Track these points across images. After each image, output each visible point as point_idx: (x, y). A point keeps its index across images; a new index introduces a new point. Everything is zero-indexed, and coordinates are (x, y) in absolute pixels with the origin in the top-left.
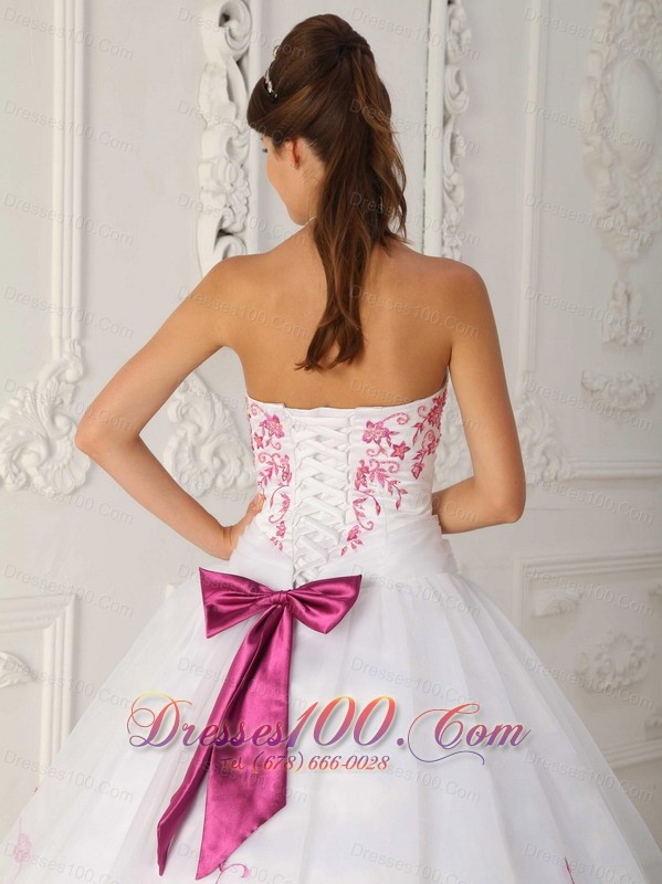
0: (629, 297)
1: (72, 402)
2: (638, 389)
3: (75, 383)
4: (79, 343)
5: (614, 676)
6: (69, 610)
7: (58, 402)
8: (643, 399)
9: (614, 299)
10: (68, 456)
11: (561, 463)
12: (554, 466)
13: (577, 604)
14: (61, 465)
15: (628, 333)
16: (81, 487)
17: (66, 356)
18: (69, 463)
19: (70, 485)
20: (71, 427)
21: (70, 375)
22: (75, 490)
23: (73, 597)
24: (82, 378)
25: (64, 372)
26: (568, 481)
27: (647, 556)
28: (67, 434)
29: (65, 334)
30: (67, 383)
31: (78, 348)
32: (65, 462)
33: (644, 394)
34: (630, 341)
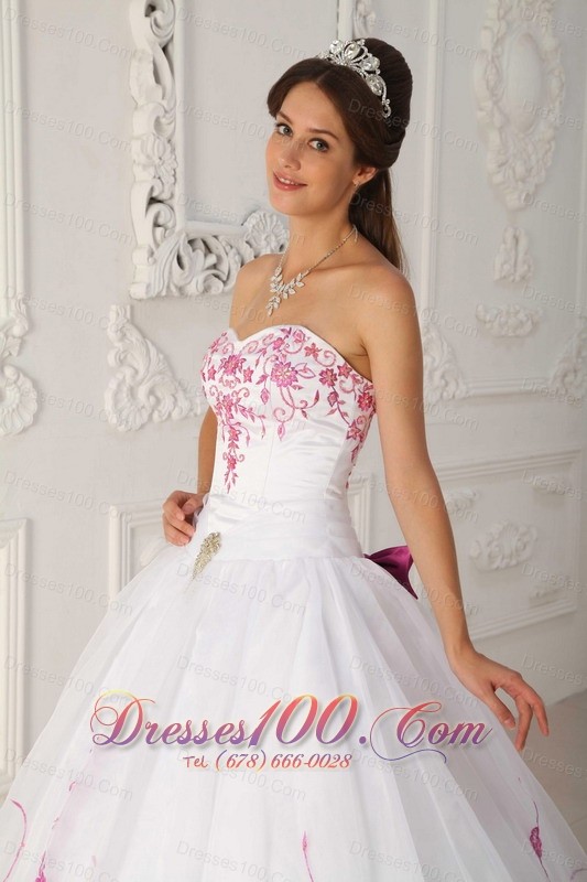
0: (516, 239)
1: (19, 353)
2: (525, 319)
3: (22, 338)
4: (24, 303)
5: (503, 558)
6: (21, 533)
7: (7, 354)
8: (528, 327)
9: (505, 242)
10: (17, 401)
11: (457, 383)
12: (452, 387)
13: (471, 501)
14: (11, 410)
15: (515, 271)
16: (29, 427)
17: (12, 315)
18: (18, 406)
19: (19, 425)
20: (19, 376)
21: (17, 330)
22: (25, 430)
23: (25, 521)
24: (27, 333)
25: (11, 328)
26: (464, 399)
27: (532, 457)
28: (15, 382)
29: (10, 295)
30: (14, 337)
31: (23, 306)
32: (14, 406)
33: (530, 322)
34: (518, 278)
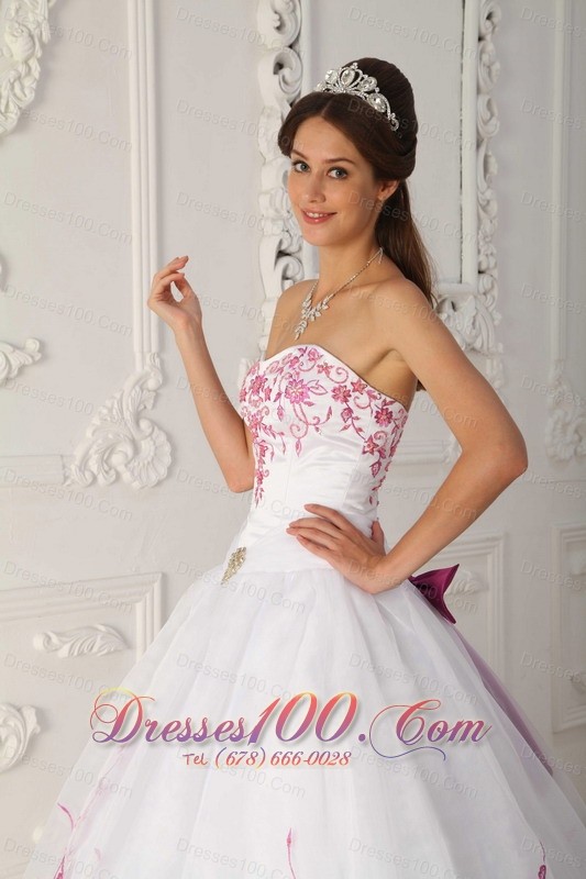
1: (154, 406)
3: (155, 391)
4: (159, 356)
6: (157, 586)
7: (142, 407)
10: (152, 454)
14: (146, 462)
16: (164, 480)
17: (147, 368)
18: (153, 459)
19: (154, 478)
20: (153, 429)
21: (151, 384)
22: (159, 483)
23: (160, 575)
24: (160, 387)
25: (146, 381)
28: (151, 435)
29: (146, 349)
30: (149, 391)
31: (157, 360)
32: (149, 459)
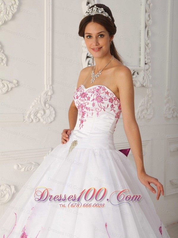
1: (50, 100)
3: (51, 96)
4: (52, 86)
7: (47, 100)
10: (49, 114)
14: (47, 116)
16: (53, 121)
17: (48, 89)
19: (50, 121)
20: (50, 107)
21: (49, 94)
22: (51, 122)
23: (51, 149)
24: (52, 95)
28: (49, 108)
29: (48, 84)
30: (49, 96)
31: (51, 87)
32: (48, 115)
